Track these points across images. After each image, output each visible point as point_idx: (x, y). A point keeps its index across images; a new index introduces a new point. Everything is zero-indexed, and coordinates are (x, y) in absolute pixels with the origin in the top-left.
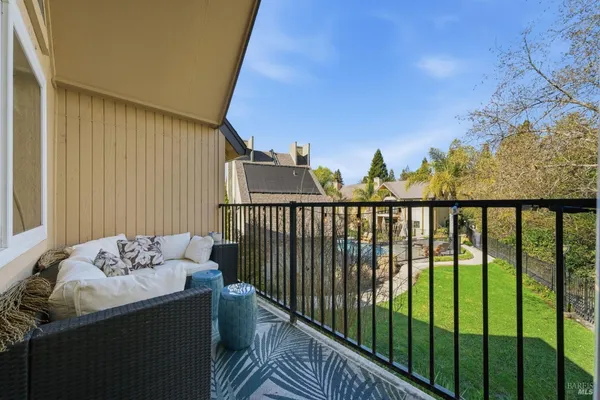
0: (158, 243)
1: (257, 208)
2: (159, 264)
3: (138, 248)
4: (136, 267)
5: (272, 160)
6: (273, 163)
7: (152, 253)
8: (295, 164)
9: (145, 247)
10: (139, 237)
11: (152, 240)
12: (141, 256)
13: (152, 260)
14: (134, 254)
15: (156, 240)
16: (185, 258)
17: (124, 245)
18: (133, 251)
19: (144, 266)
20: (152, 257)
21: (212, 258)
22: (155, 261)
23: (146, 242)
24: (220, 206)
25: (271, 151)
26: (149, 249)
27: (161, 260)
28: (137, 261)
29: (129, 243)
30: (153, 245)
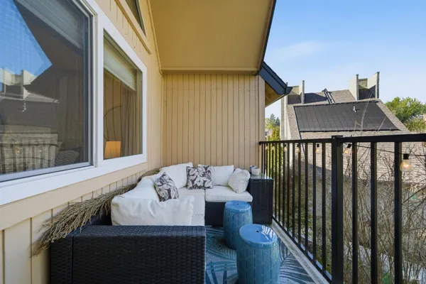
0: (209, 171)
1: (291, 145)
2: (209, 188)
3: (197, 173)
4: (195, 187)
5: (325, 99)
6: (326, 102)
7: (205, 179)
8: (356, 100)
9: (201, 174)
10: (199, 165)
11: (206, 169)
12: (197, 180)
13: (204, 184)
14: (194, 177)
15: (208, 169)
16: (228, 186)
17: (189, 170)
18: (193, 175)
19: (200, 187)
20: (205, 182)
21: (248, 190)
22: (206, 185)
23: (202, 170)
24: (260, 143)
25: (325, 91)
26: (203, 175)
27: (210, 185)
28: (195, 182)
29: (192, 169)
30: (207, 173)
